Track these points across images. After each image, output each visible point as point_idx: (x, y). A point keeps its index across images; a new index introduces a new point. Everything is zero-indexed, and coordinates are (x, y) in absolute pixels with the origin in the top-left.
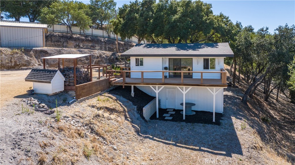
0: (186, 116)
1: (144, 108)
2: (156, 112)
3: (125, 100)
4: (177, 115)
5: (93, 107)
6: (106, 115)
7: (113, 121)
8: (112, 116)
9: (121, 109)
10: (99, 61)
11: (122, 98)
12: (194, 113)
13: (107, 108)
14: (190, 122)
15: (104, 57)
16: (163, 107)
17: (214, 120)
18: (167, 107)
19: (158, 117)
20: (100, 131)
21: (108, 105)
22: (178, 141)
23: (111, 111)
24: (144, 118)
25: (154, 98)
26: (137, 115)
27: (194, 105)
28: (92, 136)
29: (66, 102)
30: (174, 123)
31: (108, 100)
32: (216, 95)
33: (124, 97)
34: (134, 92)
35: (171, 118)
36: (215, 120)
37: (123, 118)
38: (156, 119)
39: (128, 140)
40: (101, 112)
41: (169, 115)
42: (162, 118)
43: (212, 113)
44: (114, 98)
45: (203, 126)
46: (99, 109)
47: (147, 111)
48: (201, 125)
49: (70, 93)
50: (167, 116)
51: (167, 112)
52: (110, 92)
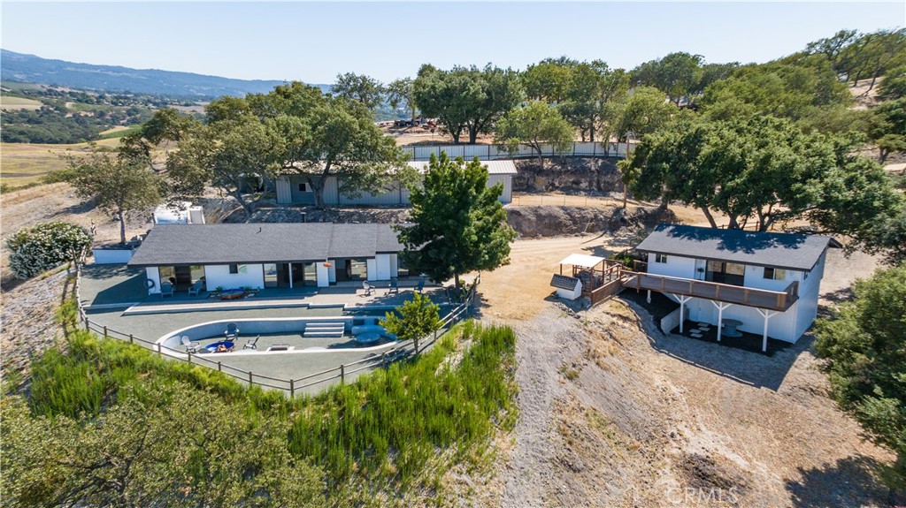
0: (722, 336)
1: (662, 320)
2: (679, 326)
3: (638, 307)
4: (709, 334)
5: (608, 313)
6: (620, 322)
7: (627, 330)
8: (626, 325)
9: (634, 318)
10: (593, 226)
11: (635, 304)
12: (741, 335)
13: (620, 316)
14: (726, 345)
15: (601, 219)
16: (692, 318)
17: (764, 349)
18: (699, 320)
19: (681, 331)
20: (617, 337)
21: (621, 313)
22: (699, 361)
23: (625, 319)
24: (661, 331)
25: (679, 305)
26: (654, 327)
27: (741, 323)
28: (612, 340)
29: (584, 308)
30: (703, 342)
31: (620, 307)
32: (769, 319)
33: (638, 303)
34: (651, 297)
35: (700, 336)
36: (767, 349)
37: (637, 328)
38: (679, 333)
39: (643, 350)
40: (615, 319)
41: (699, 332)
42: (687, 334)
43: (762, 337)
44: (626, 304)
45: (744, 353)
46: (614, 316)
47: (666, 323)
48: (742, 351)
49: (586, 298)
50: (695, 333)
51: (697, 328)
52: (621, 295)
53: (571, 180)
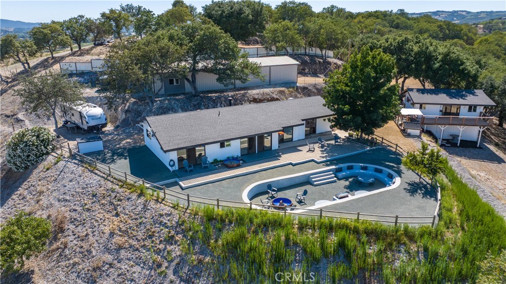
14: (464, 148)
17: (478, 146)
19: (440, 144)
22: (469, 157)
35: (449, 145)
42: (443, 145)
45: (474, 150)
50: (446, 144)
53: (301, 68)
